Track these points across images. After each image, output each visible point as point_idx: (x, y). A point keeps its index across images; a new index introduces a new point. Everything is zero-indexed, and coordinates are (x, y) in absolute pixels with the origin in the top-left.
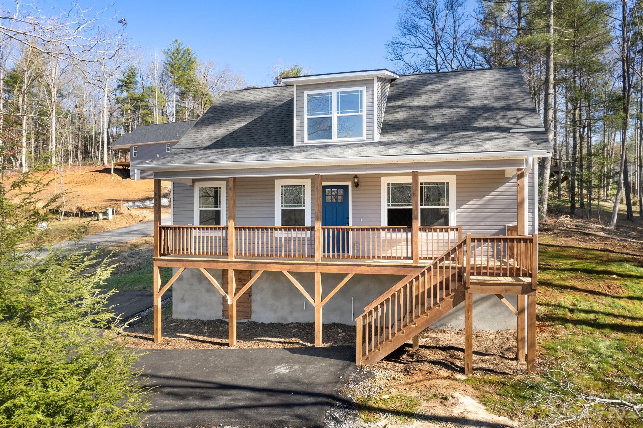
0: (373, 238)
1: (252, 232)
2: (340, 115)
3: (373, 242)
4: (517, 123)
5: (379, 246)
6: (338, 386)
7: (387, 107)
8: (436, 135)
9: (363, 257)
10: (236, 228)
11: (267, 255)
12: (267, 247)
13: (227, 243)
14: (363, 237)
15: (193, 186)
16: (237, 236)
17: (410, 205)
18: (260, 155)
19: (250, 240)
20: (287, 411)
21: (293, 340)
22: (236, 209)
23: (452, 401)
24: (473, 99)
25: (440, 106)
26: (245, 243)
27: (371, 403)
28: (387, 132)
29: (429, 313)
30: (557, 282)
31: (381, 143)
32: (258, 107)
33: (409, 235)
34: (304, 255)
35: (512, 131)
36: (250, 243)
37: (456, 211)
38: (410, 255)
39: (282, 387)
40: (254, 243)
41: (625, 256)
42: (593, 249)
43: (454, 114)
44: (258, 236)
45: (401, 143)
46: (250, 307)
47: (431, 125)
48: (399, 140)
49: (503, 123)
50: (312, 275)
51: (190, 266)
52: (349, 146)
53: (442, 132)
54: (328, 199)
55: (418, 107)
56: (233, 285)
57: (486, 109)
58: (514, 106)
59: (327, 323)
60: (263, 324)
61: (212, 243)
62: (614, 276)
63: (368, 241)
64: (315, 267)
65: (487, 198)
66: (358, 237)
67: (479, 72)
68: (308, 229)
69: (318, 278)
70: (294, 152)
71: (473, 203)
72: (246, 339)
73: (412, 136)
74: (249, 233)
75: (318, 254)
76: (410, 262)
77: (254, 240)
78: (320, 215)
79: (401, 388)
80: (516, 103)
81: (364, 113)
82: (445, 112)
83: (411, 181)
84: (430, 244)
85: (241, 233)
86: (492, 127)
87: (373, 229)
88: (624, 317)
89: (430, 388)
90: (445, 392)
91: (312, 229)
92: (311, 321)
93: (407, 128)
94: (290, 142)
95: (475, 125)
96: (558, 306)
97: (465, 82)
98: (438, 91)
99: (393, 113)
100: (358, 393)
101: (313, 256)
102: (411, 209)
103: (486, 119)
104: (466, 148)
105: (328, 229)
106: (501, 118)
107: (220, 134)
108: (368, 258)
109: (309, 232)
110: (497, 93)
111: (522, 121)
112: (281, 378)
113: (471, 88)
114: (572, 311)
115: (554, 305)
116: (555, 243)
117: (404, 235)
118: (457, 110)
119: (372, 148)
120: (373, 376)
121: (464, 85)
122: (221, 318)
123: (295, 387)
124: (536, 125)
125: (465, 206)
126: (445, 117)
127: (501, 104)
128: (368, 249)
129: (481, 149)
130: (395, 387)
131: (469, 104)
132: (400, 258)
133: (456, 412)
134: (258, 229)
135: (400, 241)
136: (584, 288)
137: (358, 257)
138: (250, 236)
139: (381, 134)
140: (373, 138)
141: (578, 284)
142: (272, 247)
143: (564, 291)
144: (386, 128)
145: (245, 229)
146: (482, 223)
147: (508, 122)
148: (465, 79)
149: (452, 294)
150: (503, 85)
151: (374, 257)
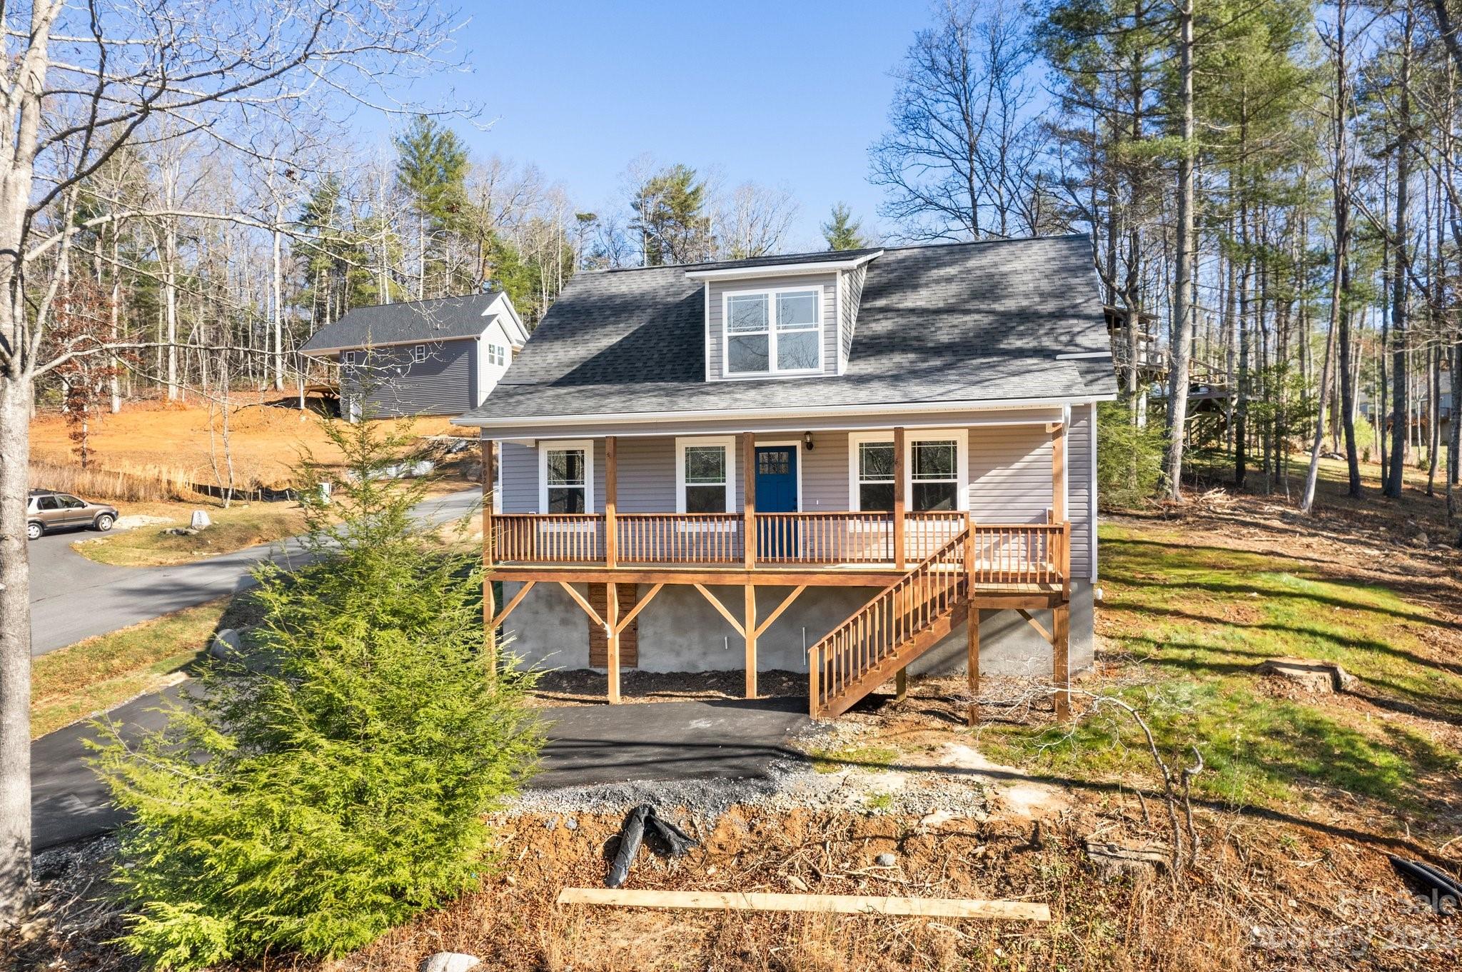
0: (835, 531)
1: (644, 523)
2: (781, 331)
3: (836, 537)
4: (1071, 342)
5: (845, 544)
6: (785, 738)
7: (862, 310)
8: (937, 362)
9: (820, 560)
10: (618, 518)
11: (669, 560)
12: (669, 549)
13: (604, 542)
14: (820, 530)
15: (537, 448)
16: (620, 531)
17: (893, 478)
18: (654, 400)
19: (640, 537)
20: (716, 763)
21: (711, 692)
22: (618, 486)
23: (942, 751)
24: (1005, 297)
25: (950, 310)
26: (634, 542)
27: (829, 755)
28: (859, 358)
29: (916, 638)
30: (1154, 605)
31: (848, 379)
32: (638, 307)
33: (891, 525)
34: (727, 559)
35: (1059, 357)
36: (641, 543)
37: (968, 487)
38: (891, 556)
39: (705, 741)
40: (648, 543)
41: (1302, 563)
42: (1249, 552)
43: (970, 325)
44: (654, 530)
45: (879, 378)
46: (636, 647)
47: (930, 345)
48: (878, 372)
49: (1048, 343)
50: (741, 589)
51: (545, 578)
52: (797, 383)
53: (948, 359)
54: (765, 470)
55: (912, 311)
56: (614, 608)
57: (1026, 316)
58: (1071, 311)
59: (764, 670)
60: (658, 675)
61: (579, 542)
62: (1255, 594)
63: (828, 537)
64: (745, 576)
65: (1017, 465)
66: (812, 530)
67: (1021, 245)
68: (733, 517)
69: (750, 594)
70: (708, 394)
71: (996, 474)
72: (634, 695)
73: (899, 366)
74: (640, 525)
75: (750, 557)
76: (891, 567)
77: (647, 537)
78: (753, 495)
79: (874, 742)
80: (1075, 306)
81: (821, 329)
82: (955, 322)
83: (892, 440)
84: (921, 540)
85: (626, 526)
86: (1028, 350)
87: (835, 517)
88: (1237, 653)
89: (915, 739)
90: (933, 743)
91: (740, 517)
92: (738, 667)
93: (892, 351)
94: (699, 375)
95: (1002, 346)
96: (1141, 640)
97: (995, 265)
98: (949, 280)
99: (870, 322)
100: (812, 746)
101: (742, 560)
102: (892, 486)
103: (1021, 335)
104: (976, 391)
105: (766, 518)
106: (1046, 334)
107: (577, 358)
108: (828, 561)
109: (734, 523)
110: (1045, 285)
111: (1079, 340)
112: (701, 733)
113: (1004, 275)
114: (1160, 646)
115: (1134, 639)
116: (1182, 541)
117: (883, 526)
118: (977, 317)
119: (834, 389)
120: (834, 730)
121: (992, 270)
122: (588, 667)
123: (723, 741)
124: (1100, 345)
125: (982, 479)
126: (957, 331)
127: (1051, 306)
128: (828, 549)
129: (999, 393)
130: (866, 741)
131: (998, 307)
132: (876, 561)
133: (945, 762)
134: (654, 518)
135: (876, 537)
136: (1196, 613)
137: (812, 560)
138: (640, 531)
139: (850, 360)
140: (836, 370)
141: (1188, 607)
142: (676, 549)
143: (1159, 618)
144: (860, 349)
145: (633, 518)
146: (1010, 506)
147: (1056, 340)
148: (997, 259)
149: (949, 610)
150: (1056, 272)
151: (836, 561)
